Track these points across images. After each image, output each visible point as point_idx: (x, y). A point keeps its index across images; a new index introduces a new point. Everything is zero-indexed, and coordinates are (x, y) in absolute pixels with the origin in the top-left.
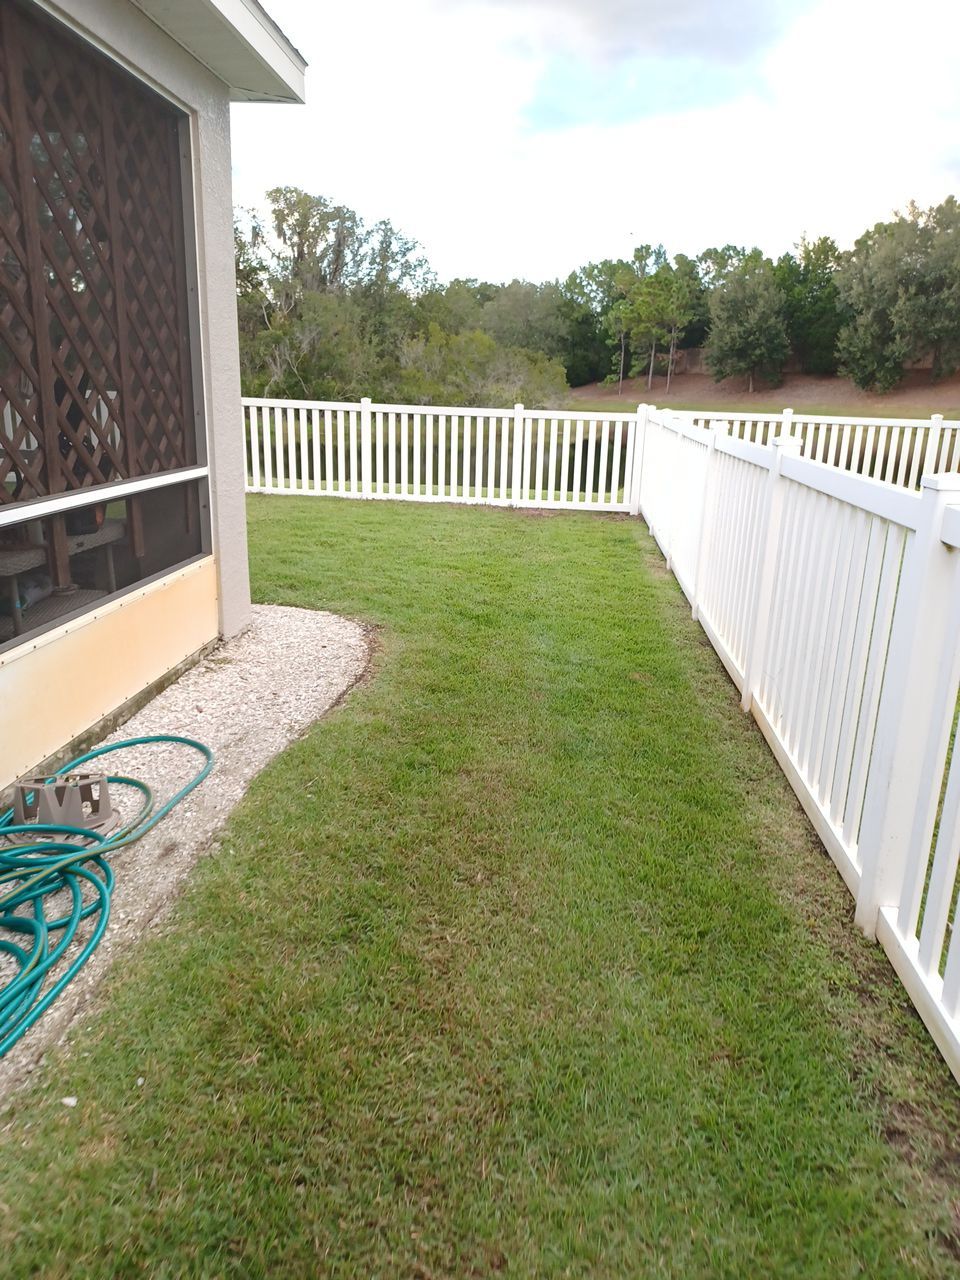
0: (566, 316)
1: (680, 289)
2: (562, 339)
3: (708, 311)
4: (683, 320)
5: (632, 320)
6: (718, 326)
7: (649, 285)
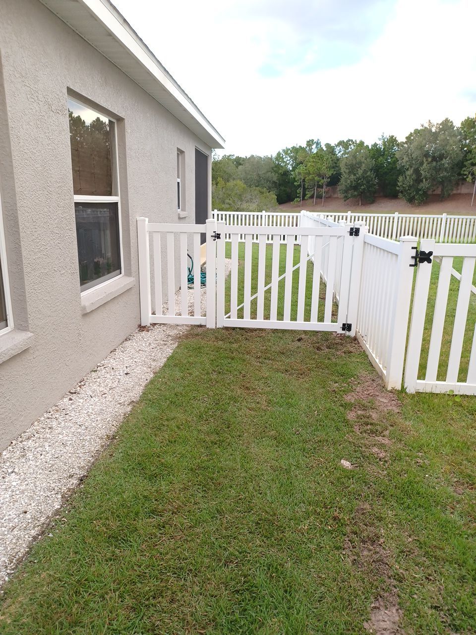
0: (276, 172)
1: (327, 159)
2: (274, 182)
3: (340, 169)
4: (329, 173)
5: (306, 174)
6: (344, 176)
7: (313, 158)
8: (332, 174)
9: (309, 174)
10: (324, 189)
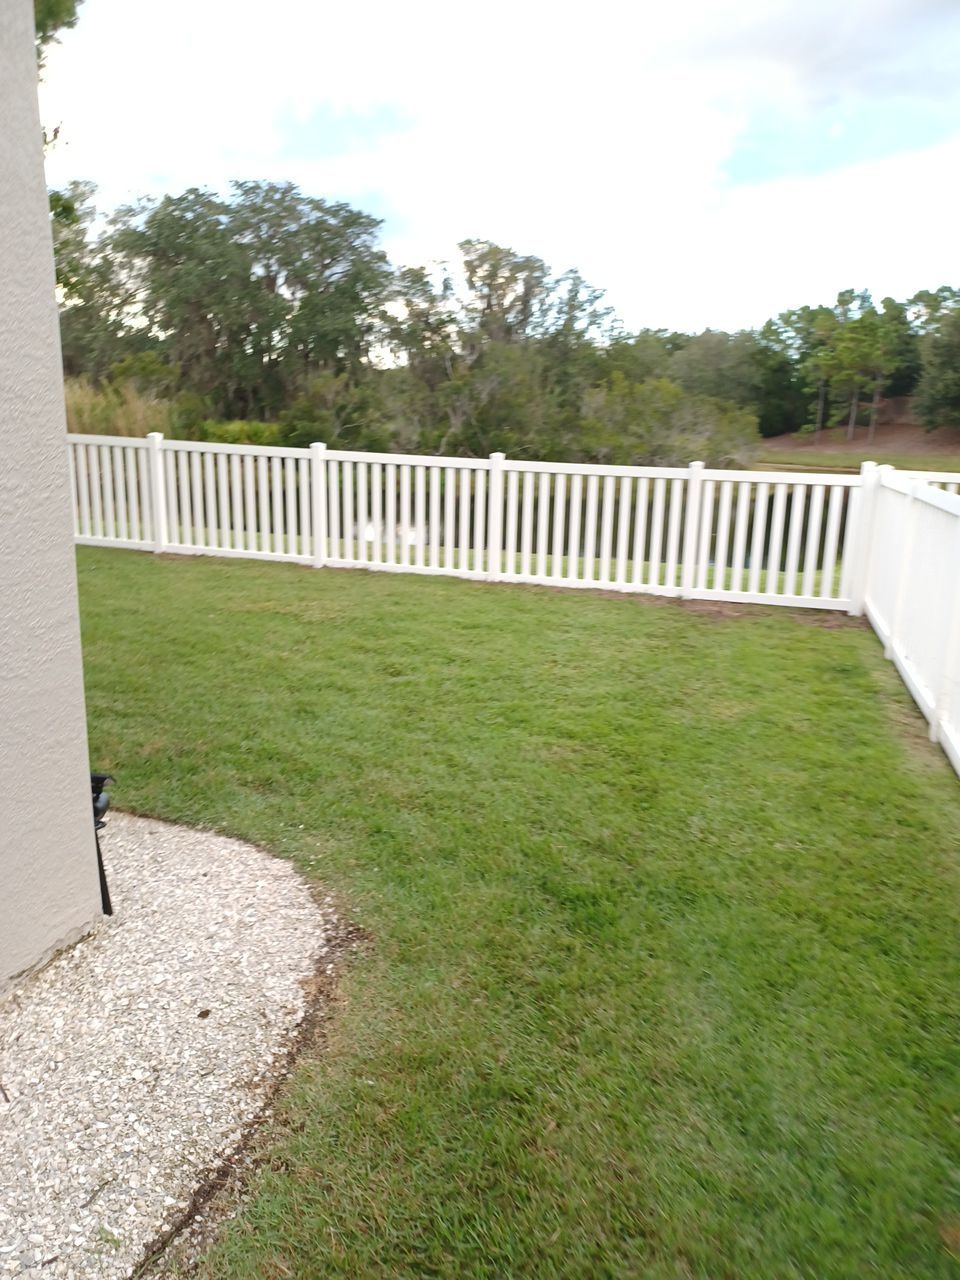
0: (760, 364)
1: (887, 334)
2: (756, 388)
3: (918, 357)
4: (890, 367)
5: (833, 367)
6: (929, 372)
7: (853, 330)
8: (898, 369)
9: (840, 367)
10: (876, 404)
